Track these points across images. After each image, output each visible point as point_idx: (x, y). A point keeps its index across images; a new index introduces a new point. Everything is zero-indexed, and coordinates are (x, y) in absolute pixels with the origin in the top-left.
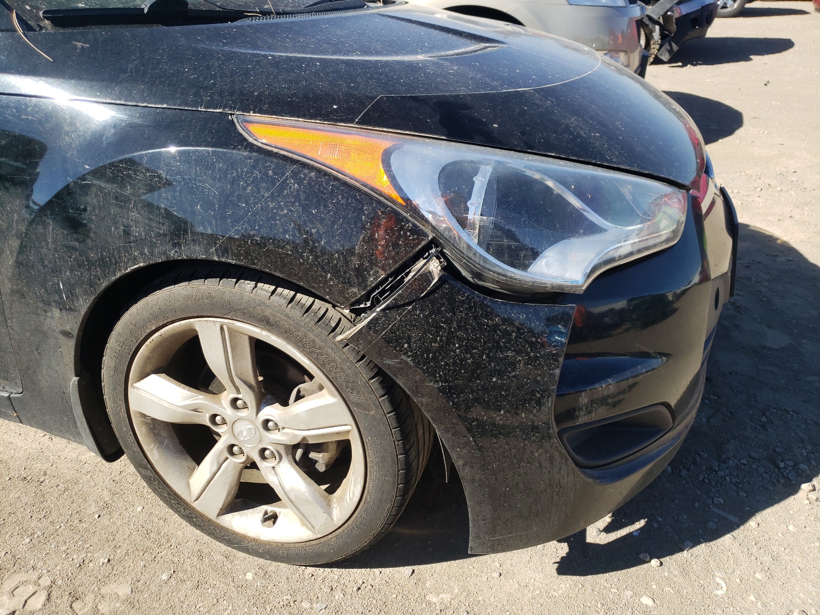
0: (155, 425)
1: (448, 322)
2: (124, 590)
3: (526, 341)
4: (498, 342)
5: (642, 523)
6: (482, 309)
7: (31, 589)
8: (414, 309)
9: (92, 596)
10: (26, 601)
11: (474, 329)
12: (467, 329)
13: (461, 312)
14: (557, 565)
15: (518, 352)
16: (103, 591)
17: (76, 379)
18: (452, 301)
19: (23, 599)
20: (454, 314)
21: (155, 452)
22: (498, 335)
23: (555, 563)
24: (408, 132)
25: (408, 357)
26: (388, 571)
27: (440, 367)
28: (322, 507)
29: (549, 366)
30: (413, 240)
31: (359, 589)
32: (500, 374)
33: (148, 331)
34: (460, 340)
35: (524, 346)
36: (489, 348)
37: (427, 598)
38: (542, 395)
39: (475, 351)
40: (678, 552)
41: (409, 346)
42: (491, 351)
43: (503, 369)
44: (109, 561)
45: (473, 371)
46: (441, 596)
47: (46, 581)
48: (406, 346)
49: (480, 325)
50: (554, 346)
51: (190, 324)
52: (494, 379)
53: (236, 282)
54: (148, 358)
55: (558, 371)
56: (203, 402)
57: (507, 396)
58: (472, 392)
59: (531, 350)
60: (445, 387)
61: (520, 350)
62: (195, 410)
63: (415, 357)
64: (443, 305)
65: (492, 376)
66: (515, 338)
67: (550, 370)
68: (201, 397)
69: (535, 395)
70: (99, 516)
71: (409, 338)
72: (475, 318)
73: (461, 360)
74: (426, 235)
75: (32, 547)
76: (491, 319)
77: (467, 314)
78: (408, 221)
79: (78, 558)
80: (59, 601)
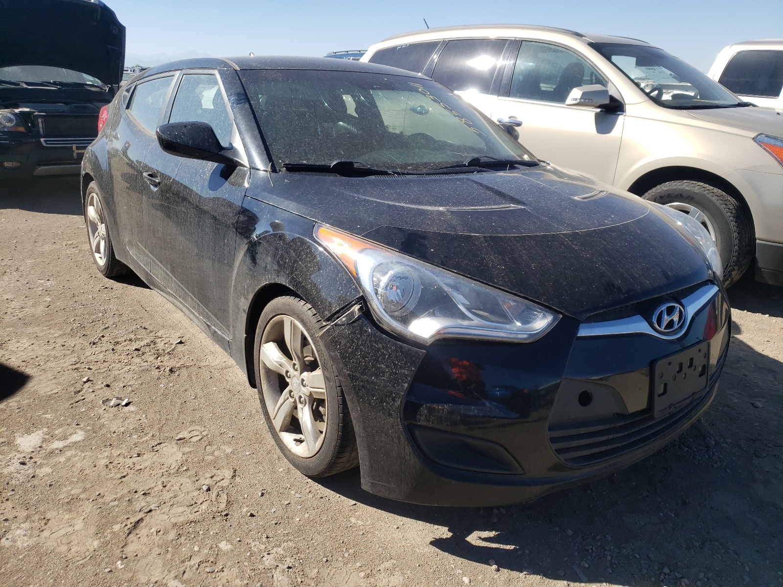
0: (268, 371)
1: (358, 339)
2: (229, 450)
3: (393, 362)
4: (378, 358)
5: (513, 547)
6: (374, 337)
7: (198, 433)
8: (345, 328)
9: (216, 447)
10: (192, 437)
11: (368, 347)
12: (365, 346)
13: (364, 336)
14: (434, 539)
15: (387, 367)
16: (221, 447)
17: (245, 335)
18: (361, 329)
19: (192, 436)
20: (361, 336)
21: (265, 385)
22: (379, 354)
23: (434, 538)
24: (372, 241)
25: (338, 353)
26: (343, 498)
27: (350, 363)
28: (313, 437)
29: (402, 380)
30: (354, 294)
31: (322, 498)
32: (377, 376)
33: (270, 317)
34: (361, 351)
35: (391, 364)
36: (373, 360)
37: (351, 518)
38: (396, 395)
39: (366, 359)
40: (517, 571)
41: (339, 347)
42: (374, 361)
43: (378, 373)
44: (233, 437)
45: (365, 370)
46: (358, 521)
47: (204, 433)
48: (338, 346)
49: (372, 346)
50: (407, 370)
51: (282, 317)
52: (373, 378)
53: (299, 301)
54: (269, 332)
55: (406, 385)
56: (284, 362)
57: (378, 390)
58: (362, 381)
59: (394, 368)
60: (350, 374)
61: (389, 366)
62: (280, 365)
63: (341, 353)
64: (357, 330)
65: (372, 375)
66: (387, 358)
67: (402, 382)
68: (285, 359)
69: (392, 395)
70: (244, 418)
71: (340, 342)
72: (370, 341)
73: (360, 362)
74: (359, 293)
75: (211, 419)
76: (377, 344)
77: (367, 338)
78: (354, 284)
79: (223, 430)
80: (203, 443)
